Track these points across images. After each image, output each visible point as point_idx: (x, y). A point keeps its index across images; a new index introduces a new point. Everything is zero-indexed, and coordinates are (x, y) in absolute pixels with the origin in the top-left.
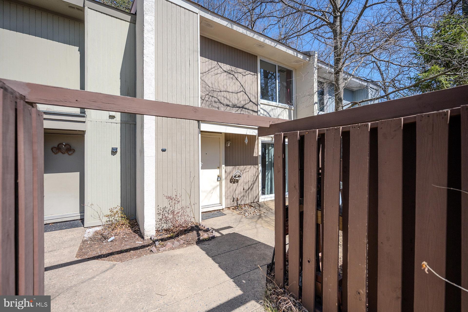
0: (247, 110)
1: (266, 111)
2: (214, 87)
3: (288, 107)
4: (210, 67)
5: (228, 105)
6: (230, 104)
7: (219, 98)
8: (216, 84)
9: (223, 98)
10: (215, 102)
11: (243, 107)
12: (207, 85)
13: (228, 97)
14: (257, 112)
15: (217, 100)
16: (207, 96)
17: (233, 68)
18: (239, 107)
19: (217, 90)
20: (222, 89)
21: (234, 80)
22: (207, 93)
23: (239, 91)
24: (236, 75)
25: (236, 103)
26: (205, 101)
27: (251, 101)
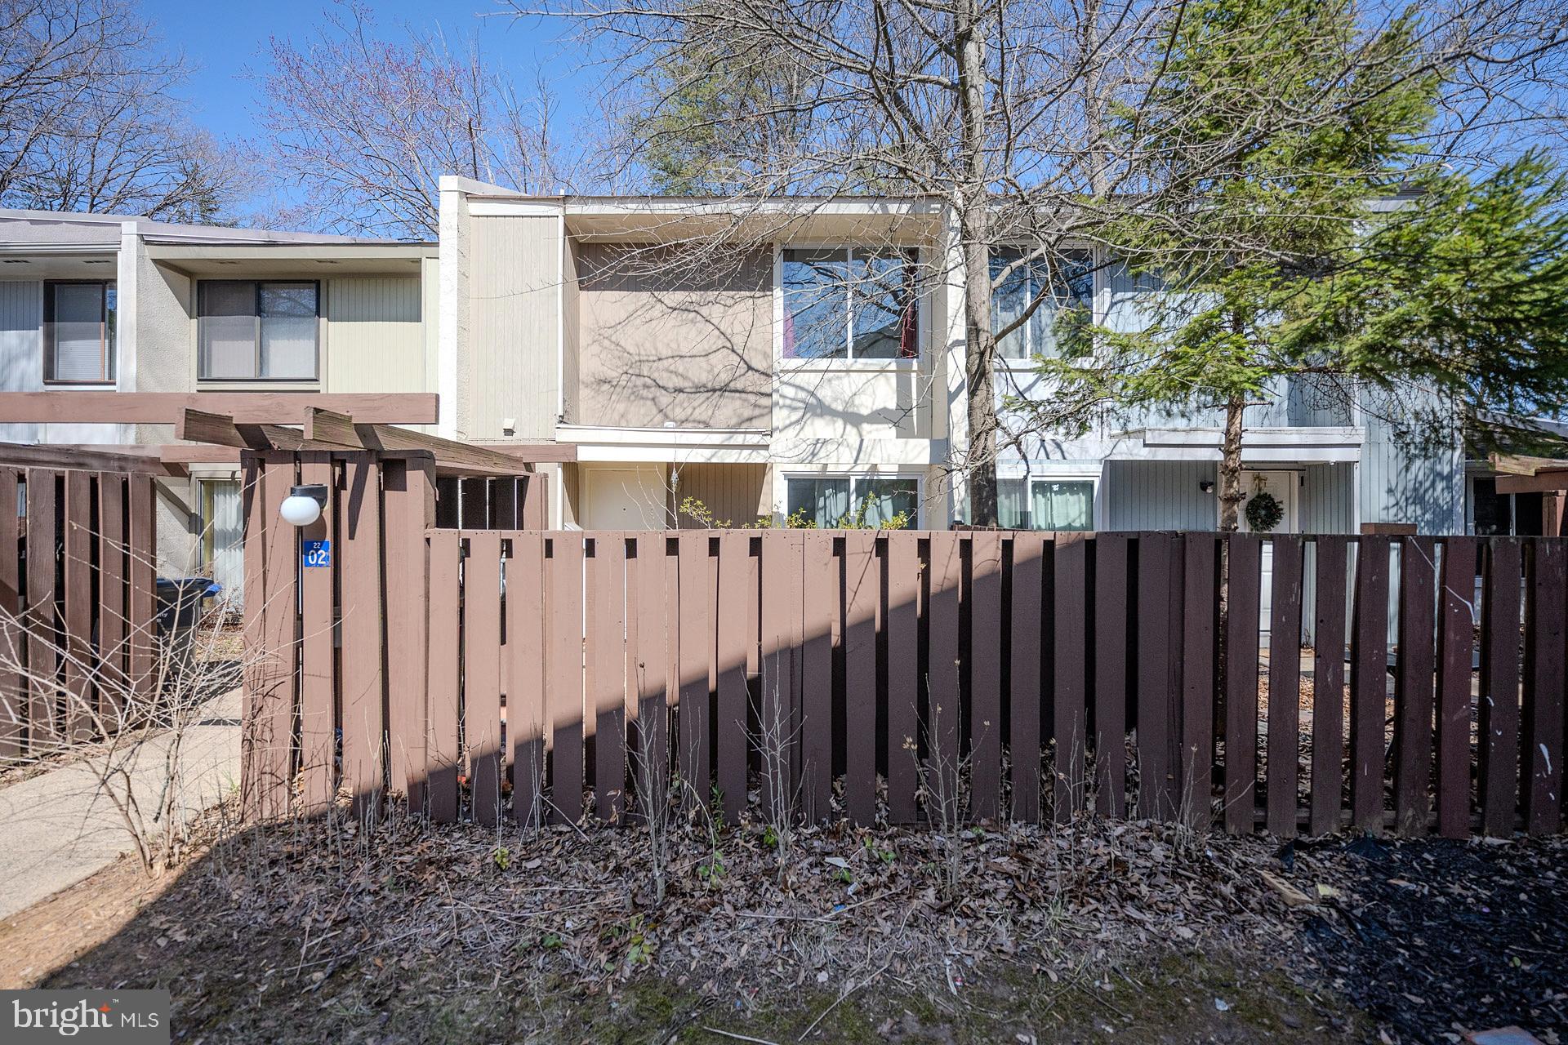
0: (737, 395)
1: (802, 389)
2: (642, 352)
3: (893, 367)
4: (631, 308)
5: (681, 391)
6: (686, 384)
7: (655, 375)
8: (648, 345)
9: (665, 375)
10: (646, 386)
11: (724, 389)
12: (625, 350)
13: (681, 370)
14: (771, 395)
15: (649, 382)
16: (624, 377)
17: (695, 296)
18: (714, 390)
19: (651, 358)
20: (665, 353)
21: (701, 324)
22: (625, 369)
23: (714, 348)
24: (704, 311)
25: (704, 380)
26: (618, 389)
27: (750, 368)
